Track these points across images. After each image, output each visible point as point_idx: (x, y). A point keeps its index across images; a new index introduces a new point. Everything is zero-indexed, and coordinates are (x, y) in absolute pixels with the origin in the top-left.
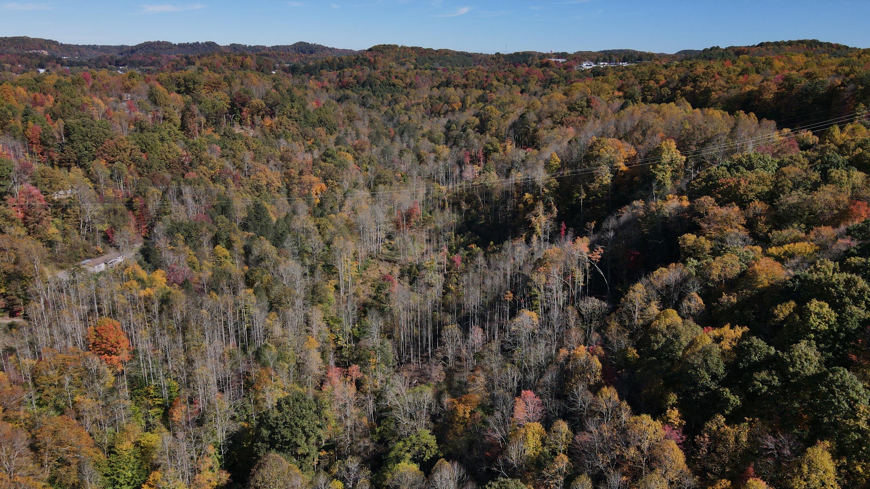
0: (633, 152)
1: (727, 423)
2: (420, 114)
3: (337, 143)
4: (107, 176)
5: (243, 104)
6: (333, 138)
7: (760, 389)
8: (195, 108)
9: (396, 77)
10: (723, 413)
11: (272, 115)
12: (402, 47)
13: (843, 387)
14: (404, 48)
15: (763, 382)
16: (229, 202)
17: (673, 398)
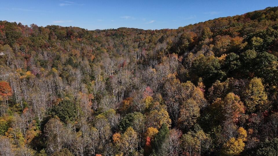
0: (196, 35)
1: (221, 82)
2: (131, 42)
3: (101, 46)
4: (19, 49)
5: (71, 34)
6: (100, 45)
7: (233, 68)
8: (54, 34)
9: (124, 33)
10: (219, 80)
11: (80, 37)
12: (128, 28)
13: (266, 57)
14: (129, 28)
15: (234, 64)
16: (60, 57)
17: (201, 79)
